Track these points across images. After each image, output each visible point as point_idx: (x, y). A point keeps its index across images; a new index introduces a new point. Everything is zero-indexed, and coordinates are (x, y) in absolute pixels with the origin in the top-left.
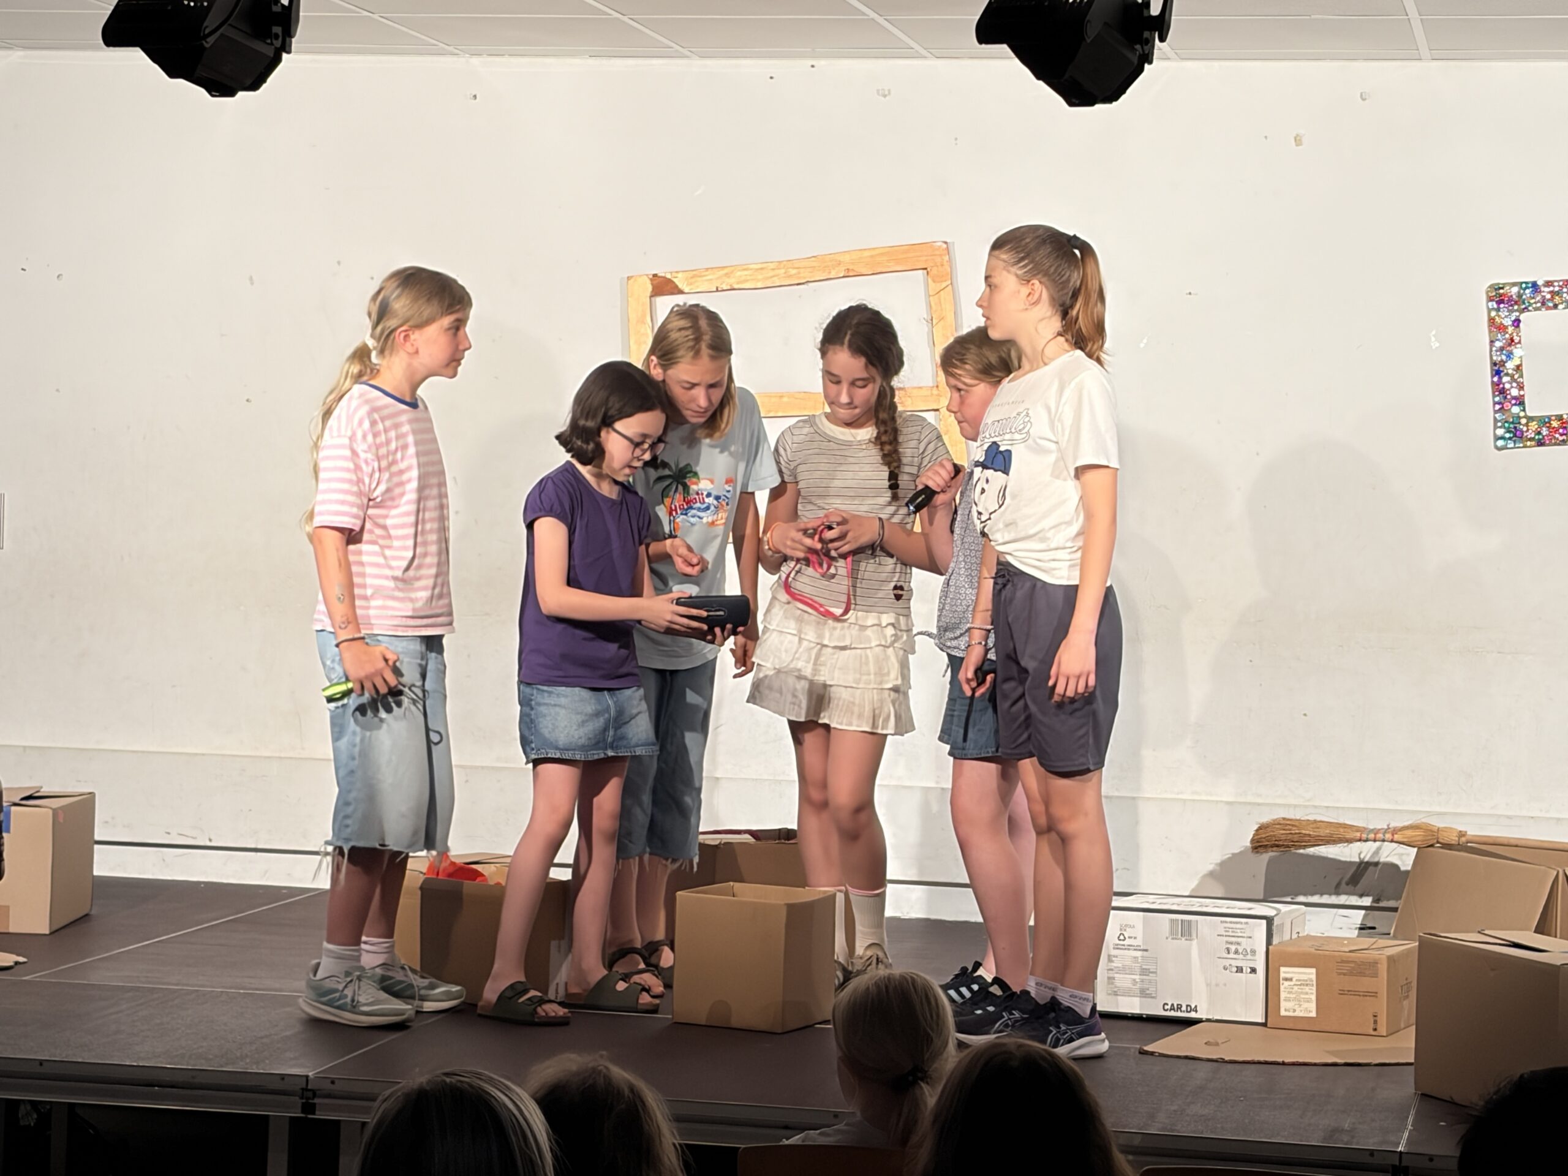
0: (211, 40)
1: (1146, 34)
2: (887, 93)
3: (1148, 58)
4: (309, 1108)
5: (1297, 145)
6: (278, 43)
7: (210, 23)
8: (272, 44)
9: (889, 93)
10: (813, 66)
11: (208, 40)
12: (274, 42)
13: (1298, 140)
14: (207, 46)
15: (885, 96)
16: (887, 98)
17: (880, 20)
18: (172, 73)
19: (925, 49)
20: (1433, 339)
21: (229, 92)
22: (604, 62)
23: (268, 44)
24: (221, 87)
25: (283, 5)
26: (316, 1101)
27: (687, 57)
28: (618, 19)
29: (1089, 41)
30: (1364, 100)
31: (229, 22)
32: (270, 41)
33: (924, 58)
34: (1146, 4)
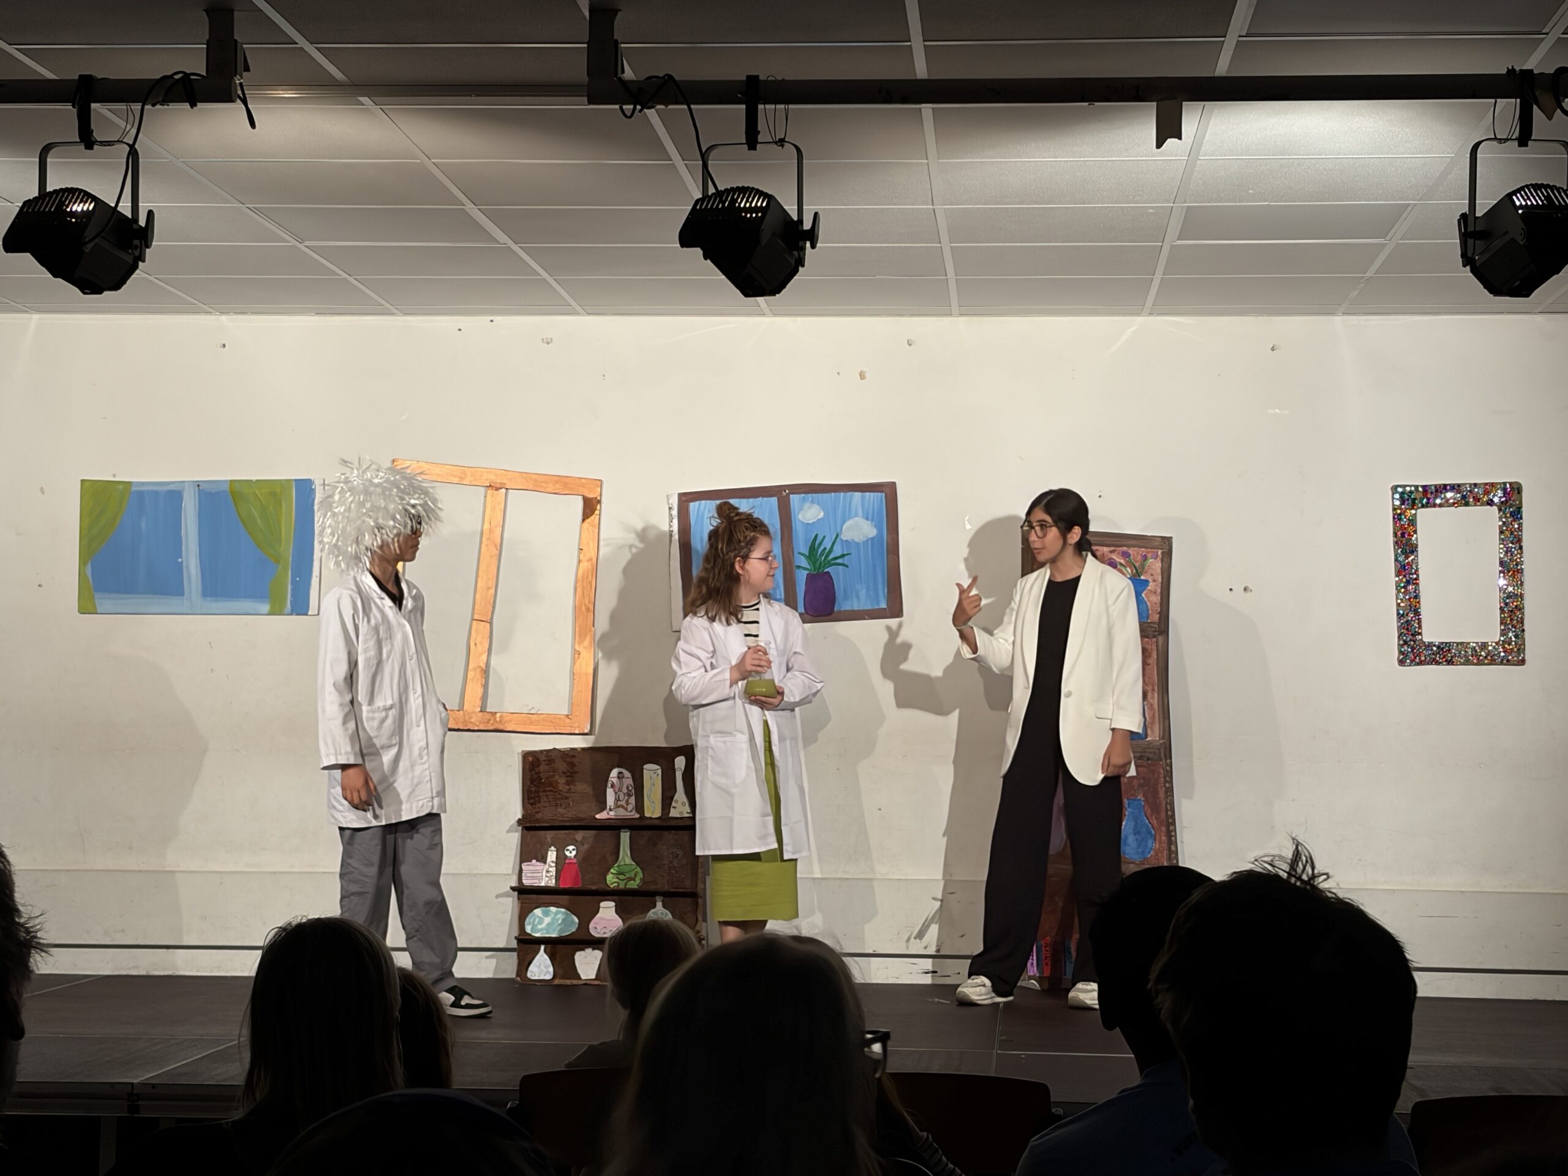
0: (90, 246)
1: (801, 243)
2: (549, 341)
3: (800, 262)
4: (134, 1109)
5: (861, 379)
7: (89, 234)
8: (134, 254)
9: (552, 341)
10: (492, 321)
11: (88, 246)
13: (862, 376)
14: (87, 251)
15: (548, 343)
16: (550, 345)
17: (550, 280)
18: (55, 275)
19: (580, 306)
20: (967, 523)
21: (101, 293)
22: (327, 318)
23: (129, 253)
24: (90, 286)
25: (141, 226)
26: (140, 1103)
27: (394, 314)
28: (345, 279)
29: (762, 245)
30: (910, 345)
31: (103, 234)
32: (130, 251)
33: (578, 314)
34: (800, 221)
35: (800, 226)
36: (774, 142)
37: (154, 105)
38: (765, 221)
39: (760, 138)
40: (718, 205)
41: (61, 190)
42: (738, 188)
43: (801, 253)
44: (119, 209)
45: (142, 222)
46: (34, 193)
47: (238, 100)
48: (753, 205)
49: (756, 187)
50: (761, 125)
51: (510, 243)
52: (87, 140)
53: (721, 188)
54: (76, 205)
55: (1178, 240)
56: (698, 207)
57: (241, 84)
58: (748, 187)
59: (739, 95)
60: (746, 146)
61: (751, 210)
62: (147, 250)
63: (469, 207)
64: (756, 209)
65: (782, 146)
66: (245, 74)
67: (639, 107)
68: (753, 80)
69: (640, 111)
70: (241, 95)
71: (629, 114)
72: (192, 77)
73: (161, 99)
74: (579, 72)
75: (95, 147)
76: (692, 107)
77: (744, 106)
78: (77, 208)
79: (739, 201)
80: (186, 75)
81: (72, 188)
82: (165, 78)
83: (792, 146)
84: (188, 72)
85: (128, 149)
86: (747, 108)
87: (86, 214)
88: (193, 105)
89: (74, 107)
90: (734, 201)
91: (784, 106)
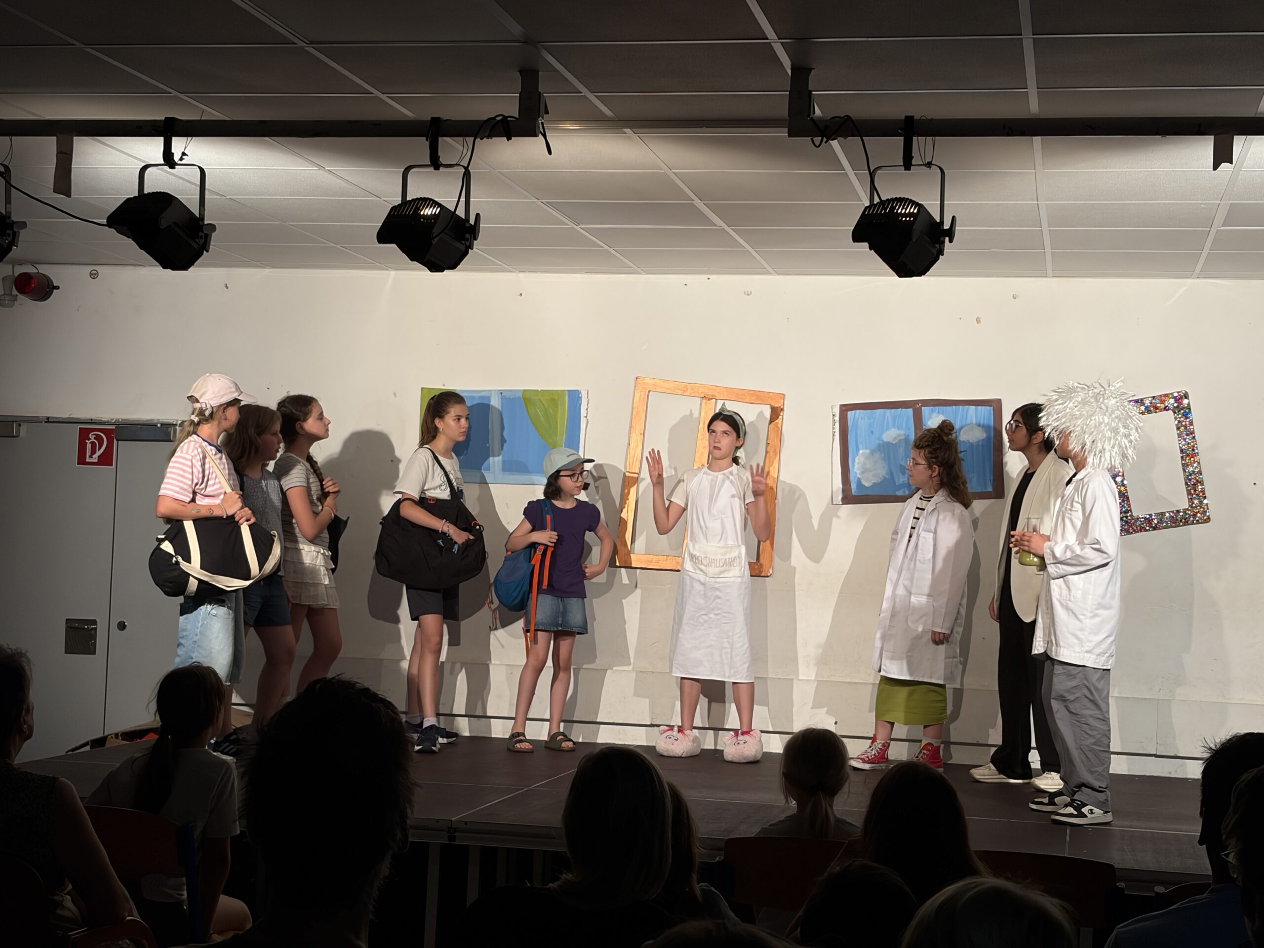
0: (436, 240)
1: (942, 239)
2: (750, 293)
3: (941, 252)
4: (452, 838)
5: (977, 323)
7: (436, 231)
8: (465, 244)
10: (709, 279)
11: (435, 240)
12: (467, 242)
13: (978, 320)
14: (433, 244)
15: (748, 295)
16: (750, 296)
17: (752, 251)
18: (412, 259)
19: (772, 269)
21: (441, 270)
22: (594, 276)
23: (462, 244)
24: (435, 267)
25: (471, 224)
26: (456, 834)
27: (639, 273)
28: (607, 250)
29: (913, 241)
30: (1014, 298)
31: (445, 231)
32: (463, 242)
33: (771, 274)
34: (942, 222)
35: (941, 227)
36: (923, 165)
37: (482, 139)
38: (916, 224)
39: (914, 162)
40: (881, 211)
41: (417, 199)
42: (896, 198)
43: (941, 246)
44: (457, 213)
45: (472, 222)
46: (398, 200)
47: (540, 135)
48: (907, 211)
49: (910, 198)
50: (915, 153)
51: (725, 226)
52: (436, 163)
53: (884, 198)
54: (427, 209)
55: (1222, 226)
56: (866, 213)
57: (542, 123)
58: (904, 198)
59: (899, 131)
60: (903, 168)
61: (906, 215)
62: (475, 242)
63: (697, 202)
64: (910, 215)
65: (930, 167)
66: (545, 116)
67: (825, 139)
68: (909, 119)
69: (826, 142)
70: (543, 132)
71: (817, 145)
72: (509, 119)
73: (487, 134)
74: (783, 110)
75: (441, 168)
76: (864, 138)
77: (903, 138)
78: (428, 211)
79: (897, 208)
80: (505, 118)
81: (425, 198)
82: (490, 119)
83: (938, 169)
84: (506, 115)
85: (464, 170)
86: (904, 139)
87: (434, 216)
88: (509, 139)
89: (427, 140)
90: (893, 208)
91: (931, 138)
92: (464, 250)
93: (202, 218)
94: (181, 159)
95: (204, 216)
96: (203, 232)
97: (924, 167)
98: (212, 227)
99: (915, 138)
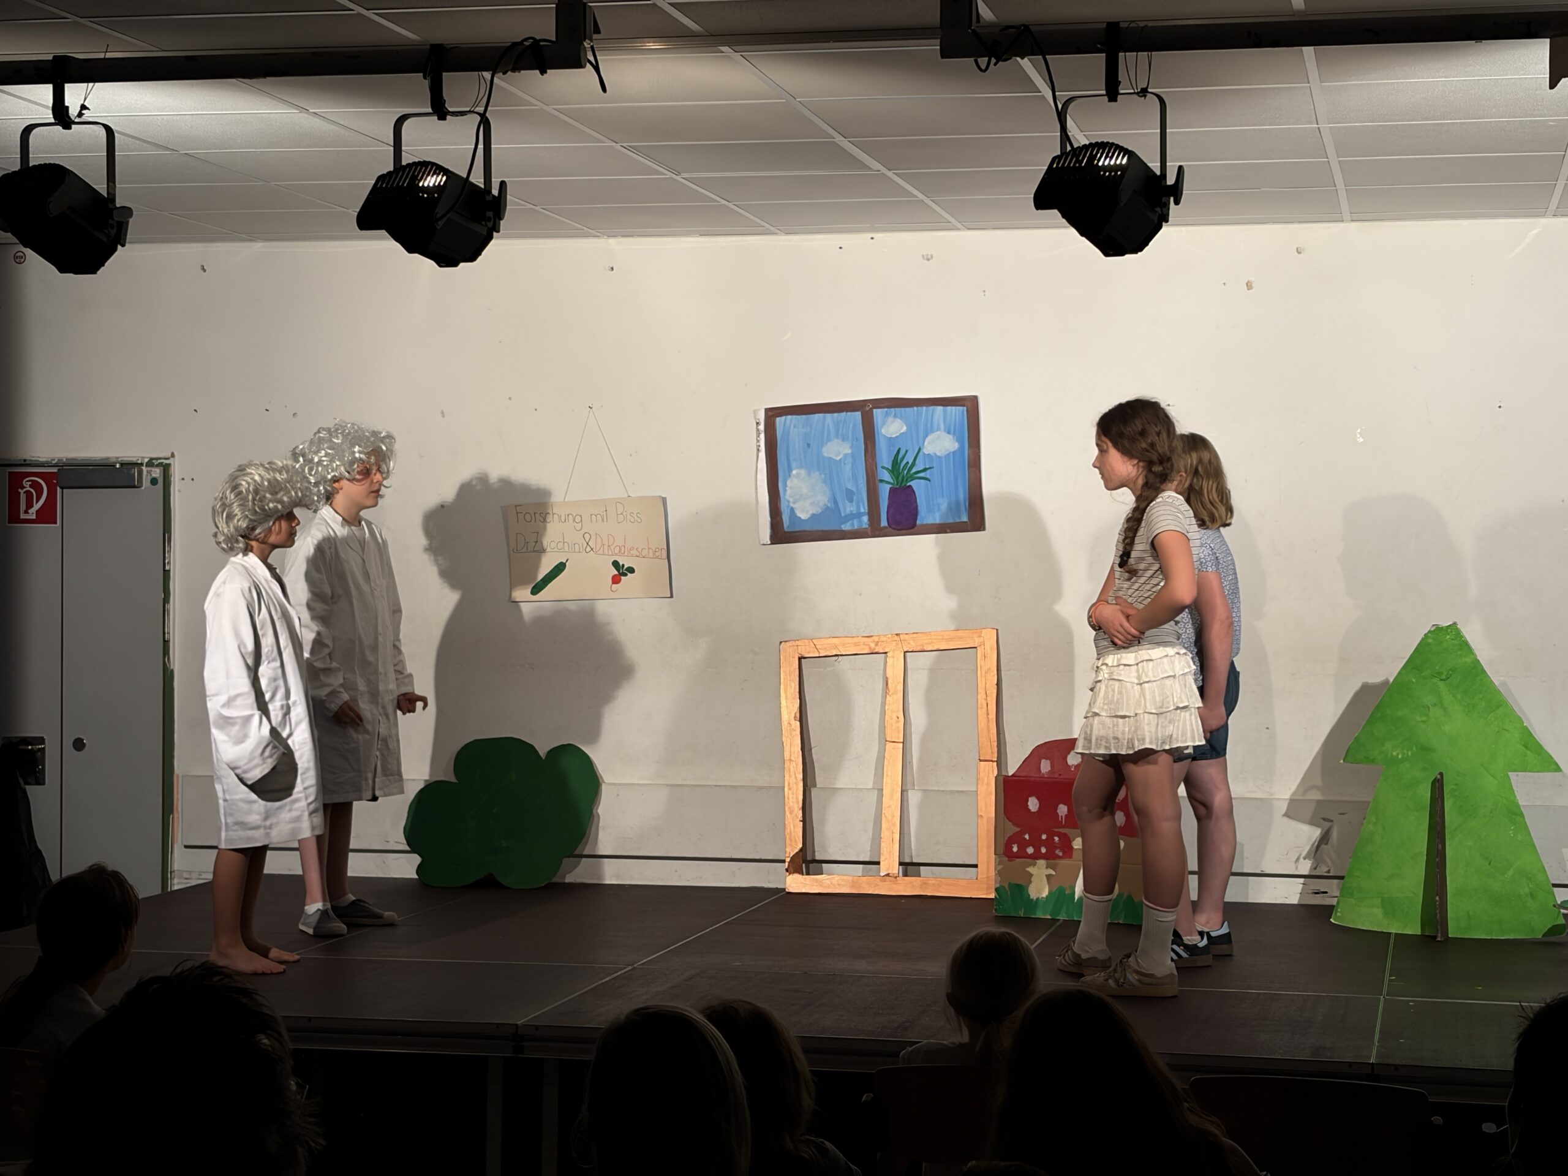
0: (441, 223)
1: (1164, 199)
2: (930, 257)
4: (518, 1049)
5: (1248, 290)
6: (490, 224)
7: (440, 210)
8: (486, 225)
9: (933, 257)
10: (872, 238)
11: (439, 223)
12: (488, 223)
13: (1249, 286)
14: (438, 227)
15: (928, 260)
16: (931, 261)
17: (927, 201)
18: (410, 250)
19: (960, 222)
21: (454, 264)
22: (712, 239)
23: (482, 225)
24: (447, 259)
25: (494, 196)
26: (524, 1044)
27: (776, 234)
28: (725, 205)
29: (1122, 204)
30: (1299, 253)
31: (456, 208)
32: (483, 223)
33: (959, 229)
34: (1164, 175)
35: (1163, 181)
37: (504, 73)
38: (1124, 181)
39: (1121, 90)
40: (1076, 163)
41: (414, 163)
42: (1097, 143)
43: (1164, 209)
46: (389, 167)
47: (588, 65)
48: (1112, 162)
49: (1116, 142)
50: (1122, 76)
51: (884, 170)
52: (440, 111)
53: (1075, 146)
54: (429, 178)
56: (1055, 166)
57: (592, 48)
58: (1108, 143)
59: (1099, 46)
60: (1106, 98)
61: (1110, 169)
62: (501, 220)
63: (839, 139)
64: (1117, 168)
65: (1145, 96)
66: (595, 36)
67: (993, 60)
68: (1113, 27)
69: (995, 64)
70: (594, 62)
71: (983, 68)
72: (542, 43)
73: (511, 67)
75: (448, 117)
76: (1047, 57)
77: (1104, 55)
78: (431, 181)
79: (1099, 155)
80: (536, 42)
81: (425, 162)
82: (515, 44)
83: (1156, 98)
84: (538, 38)
85: (479, 118)
86: (1106, 56)
87: (438, 188)
88: (543, 72)
89: (425, 78)
90: (1092, 158)
91: (1146, 53)
92: (485, 233)
93: (112, 198)
94: (80, 115)
95: (114, 195)
96: (113, 220)
97: (1136, 96)
98: (128, 212)
99: (1121, 54)
